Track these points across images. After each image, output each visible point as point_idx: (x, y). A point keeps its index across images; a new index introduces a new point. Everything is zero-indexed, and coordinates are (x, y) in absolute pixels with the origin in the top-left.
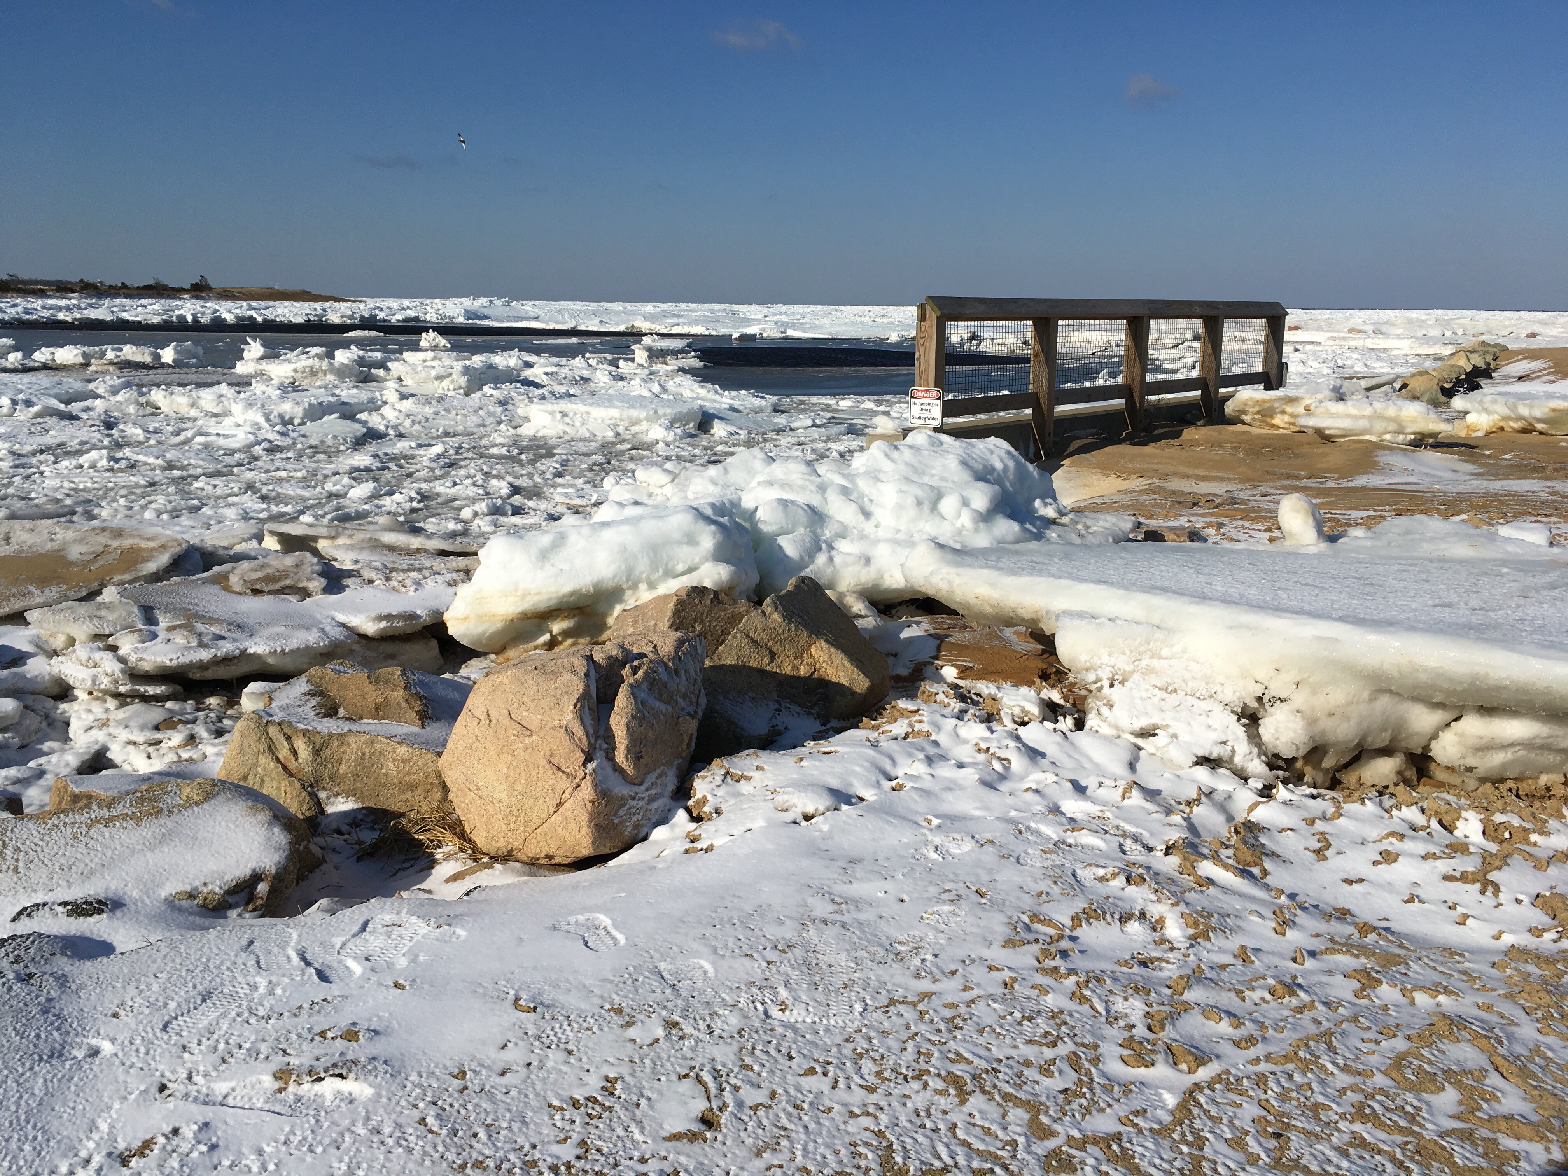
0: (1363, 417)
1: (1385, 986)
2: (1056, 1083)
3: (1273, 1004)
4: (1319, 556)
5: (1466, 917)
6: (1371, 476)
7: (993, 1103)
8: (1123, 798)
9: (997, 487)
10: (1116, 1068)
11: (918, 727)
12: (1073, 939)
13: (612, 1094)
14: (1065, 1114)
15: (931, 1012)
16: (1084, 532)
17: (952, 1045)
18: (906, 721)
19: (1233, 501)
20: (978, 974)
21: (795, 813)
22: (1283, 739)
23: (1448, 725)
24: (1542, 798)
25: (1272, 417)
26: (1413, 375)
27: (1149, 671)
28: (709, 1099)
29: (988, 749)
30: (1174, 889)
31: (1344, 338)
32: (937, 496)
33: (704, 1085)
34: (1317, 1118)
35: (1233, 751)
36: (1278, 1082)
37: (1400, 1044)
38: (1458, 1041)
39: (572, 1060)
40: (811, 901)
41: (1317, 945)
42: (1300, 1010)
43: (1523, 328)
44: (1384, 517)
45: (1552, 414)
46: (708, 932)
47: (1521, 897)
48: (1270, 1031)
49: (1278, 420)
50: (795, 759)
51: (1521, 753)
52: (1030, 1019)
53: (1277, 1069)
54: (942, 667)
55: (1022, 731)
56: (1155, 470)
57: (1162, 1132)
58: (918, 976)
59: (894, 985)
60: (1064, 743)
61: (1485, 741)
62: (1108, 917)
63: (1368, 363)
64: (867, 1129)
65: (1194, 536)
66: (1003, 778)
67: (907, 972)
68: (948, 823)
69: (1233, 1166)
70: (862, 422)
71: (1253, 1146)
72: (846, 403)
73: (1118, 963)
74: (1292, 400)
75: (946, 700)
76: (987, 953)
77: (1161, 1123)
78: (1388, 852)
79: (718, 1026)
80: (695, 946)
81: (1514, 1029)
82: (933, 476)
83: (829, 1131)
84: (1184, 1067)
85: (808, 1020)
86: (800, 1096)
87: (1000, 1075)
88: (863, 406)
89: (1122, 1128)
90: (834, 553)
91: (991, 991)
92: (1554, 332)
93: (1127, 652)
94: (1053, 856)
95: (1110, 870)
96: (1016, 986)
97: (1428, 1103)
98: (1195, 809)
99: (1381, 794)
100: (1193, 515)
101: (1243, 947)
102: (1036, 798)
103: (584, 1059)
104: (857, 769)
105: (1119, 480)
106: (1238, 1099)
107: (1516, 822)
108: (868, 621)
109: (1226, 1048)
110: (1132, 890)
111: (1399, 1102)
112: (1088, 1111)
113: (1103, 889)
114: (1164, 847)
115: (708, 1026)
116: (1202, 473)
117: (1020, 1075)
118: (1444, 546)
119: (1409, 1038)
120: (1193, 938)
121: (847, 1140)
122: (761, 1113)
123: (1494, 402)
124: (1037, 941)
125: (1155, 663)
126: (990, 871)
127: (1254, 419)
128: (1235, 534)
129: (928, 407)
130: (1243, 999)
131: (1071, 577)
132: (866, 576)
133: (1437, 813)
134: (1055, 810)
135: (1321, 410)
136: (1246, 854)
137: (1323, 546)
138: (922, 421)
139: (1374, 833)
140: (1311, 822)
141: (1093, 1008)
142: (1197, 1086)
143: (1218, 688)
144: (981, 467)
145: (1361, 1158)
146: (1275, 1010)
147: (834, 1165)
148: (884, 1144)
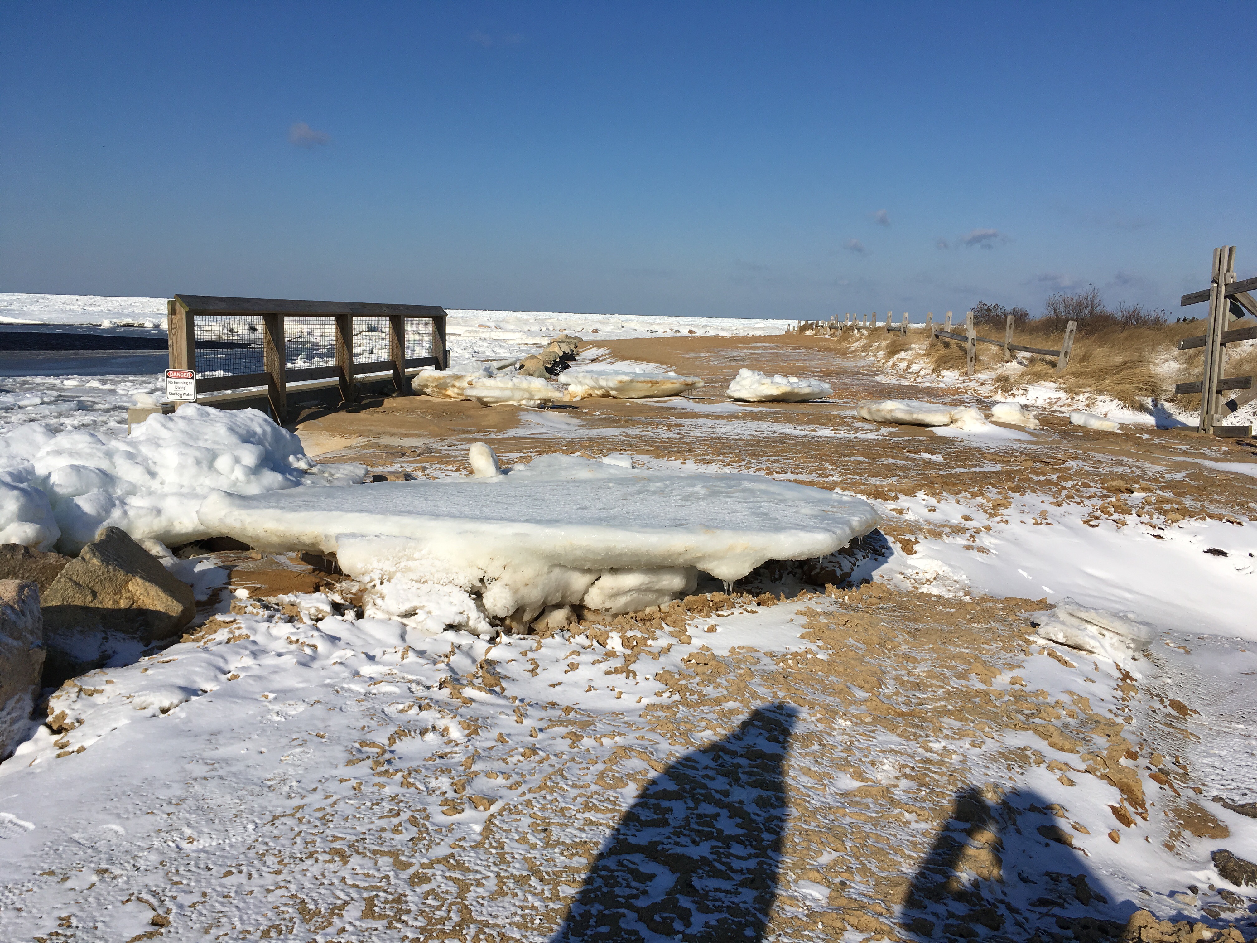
0: (508, 389)
1: (585, 738)
2: (405, 837)
3: (525, 762)
4: (500, 484)
5: (621, 693)
6: (517, 429)
7: (367, 858)
8: (403, 658)
9: (261, 447)
10: (441, 819)
11: (237, 633)
12: (392, 752)
13: (70, 926)
14: (416, 852)
15: (307, 817)
16: (330, 478)
17: (328, 832)
18: (227, 630)
19: (430, 451)
20: (333, 786)
21: (154, 709)
22: (499, 605)
23: (593, 583)
24: (649, 620)
25: (445, 389)
26: (527, 359)
27: (407, 570)
28: (154, 909)
29: (298, 641)
30: (451, 708)
31: (476, 332)
32: (212, 456)
33: (147, 902)
34: (564, 815)
35: (468, 618)
36: (539, 802)
37: (600, 767)
38: (630, 758)
39: (24, 914)
40: (188, 767)
41: (543, 725)
42: (541, 762)
43: (590, 326)
44: (530, 457)
45: (619, 385)
46: (109, 805)
47: (648, 676)
48: (527, 776)
49: (450, 392)
50: (141, 670)
51: (635, 595)
52: (378, 804)
53: (536, 795)
54: (235, 590)
55: (320, 624)
56: (370, 431)
57: (477, 846)
58: (289, 797)
59: (273, 806)
60: (354, 629)
61: (615, 590)
62: (412, 733)
63: (495, 349)
64: (282, 897)
65: (408, 477)
66: (313, 658)
67: (281, 797)
68: (282, 695)
69: (523, 852)
70: (90, 399)
71: (532, 839)
72: (71, 383)
73: (425, 759)
74: (458, 377)
75: (255, 611)
76: (335, 772)
77: (475, 841)
78: (572, 664)
79: (141, 864)
80: (101, 816)
81: (657, 746)
82: (206, 440)
83: (254, 905)
84: (482, 808)
85: (214, 844)
86: (225, 890)
87: (367, 841)
88: (88, 385)
89: (453, 851)
90: (127, 507)
91: (345, 794)
92: (608, 328)
93: (390, 557)
94: (365, 703)
95: (407, 704)
96: (362, 787)
97: (621, 794)
98: (452, 658)
99: (562, 631)
100: (403, 462)
101: (501, 734)
102: (342, 668)
103: (34, 911)
104: (197, 669)
105: (343, 439)
106: (518, 817)
107: (639, 635)
108: (168, 561)
109: (504, 792)
110: (424, 714)
111: (606, 796)
112: (430, 846)
113: (404, 717)
114: (438, 684)
115: (134, 866)
116: (403, 431)
117: (380, 838)
118: (574, 472)
119: (605, 762)
120: (469, 735)
121: (270, 906)
122: (199, 907)
123: (585, 377)
124: (369, 757)
125: (410, 564)
126: (323, 720)
127: (433, 391)
128: (435, 474)
129: (183, 385)
130: (507, 763)
131: (337, 509)
132: (158, 525)
133: (595, 637)
134: (356, 674)
135: (480, 384)
136: (490, 679)
137: (501, 477)
138: (178, 397)
139: (562, 654)
140: (525, 654)
141: (417, 788)
142: (492, 816)
143: (454, 576)
144: (245, 432)
145: (592, 830)
146: (526, 765)
147: (266, 923)
148: (298, 901)
